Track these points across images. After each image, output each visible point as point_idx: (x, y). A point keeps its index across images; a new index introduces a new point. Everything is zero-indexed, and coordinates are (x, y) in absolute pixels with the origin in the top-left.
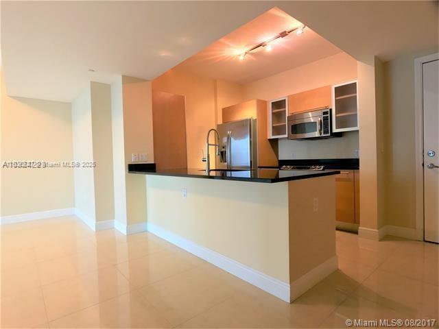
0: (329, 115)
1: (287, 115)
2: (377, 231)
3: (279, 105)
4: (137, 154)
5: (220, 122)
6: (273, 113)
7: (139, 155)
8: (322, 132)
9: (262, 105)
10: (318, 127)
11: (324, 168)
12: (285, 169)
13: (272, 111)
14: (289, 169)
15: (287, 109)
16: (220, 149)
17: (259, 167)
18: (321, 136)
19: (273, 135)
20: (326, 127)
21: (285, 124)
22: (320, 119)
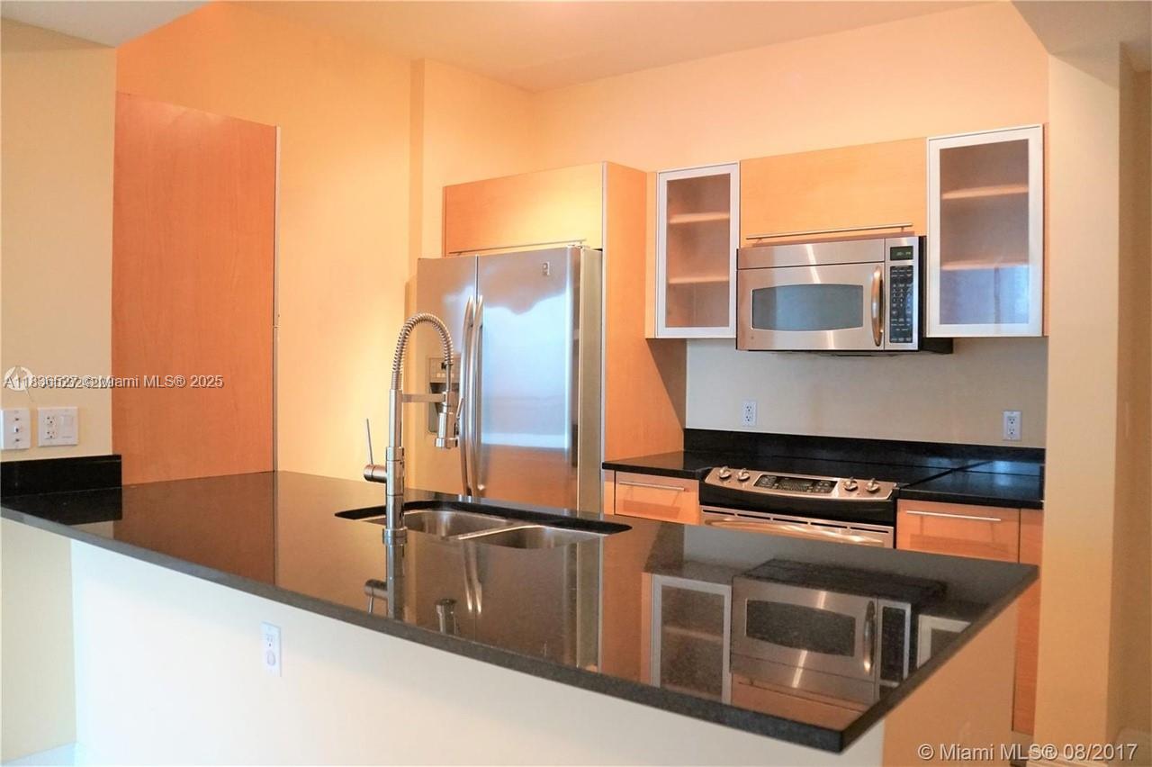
0: (914, 262)
1: (734, 244)
3: (688, 193)
5: (432, 248)
6: (670, 228)
8: (886, 330)
10: (870, 307)
11: (896, 496)
12: (726, 484)
13: (669, 217)
14: (744, 487)
15: (734, 216)
16: (429, 373)
17: (606, 466)
18: (881, 348)
19: (668, 325)
20: (900, 312)
21: (724, 279)
22: (877, 275)
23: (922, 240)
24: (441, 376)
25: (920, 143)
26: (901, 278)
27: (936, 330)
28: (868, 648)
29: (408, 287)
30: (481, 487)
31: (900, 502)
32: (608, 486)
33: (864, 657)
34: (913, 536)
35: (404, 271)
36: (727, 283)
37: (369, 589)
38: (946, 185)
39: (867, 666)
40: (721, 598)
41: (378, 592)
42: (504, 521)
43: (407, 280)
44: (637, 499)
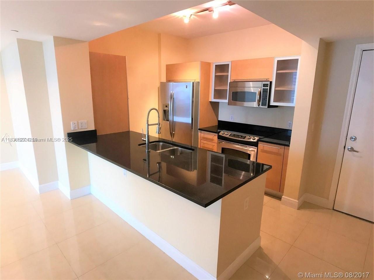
0: (268, 88)
1: (229, 81)
2: (297, 201)
3: (222, 68)
4: (76, 122)
5: (164, 80)
6: (216, 76)
7: (78, 123)
8: (261, 103)
9: (205, 67)
10: (257, 97)
11: (258, 140)
12: (223, 135)
13: (215, 74)
14: (227, 136)
15: (229, 74)
16: (163, 107)
17: (199, 129)
18: (259, 107)
19: (214, 98)
20: (265, 99)
21: (226, 89)
22: (260, 90)
23: (271, 83)
24: (166, 109)
25: (272, 59)
26: (265, 91)
27: (272, 103)
28: (252, 171)
29: (158, 88)
30: (174, 133)
31: (259, 142)
32: (199, 134)
33: (251, 173)
34: (261, 149)
35: (158, 85)
36: (227, 90)
37: (143, 161)
38: (278, 69)
39: (252, 175)
40: (223, 158)
41: (145, 161)
42: (172, 146)
43: (158, 86)
44: (205, 137)
